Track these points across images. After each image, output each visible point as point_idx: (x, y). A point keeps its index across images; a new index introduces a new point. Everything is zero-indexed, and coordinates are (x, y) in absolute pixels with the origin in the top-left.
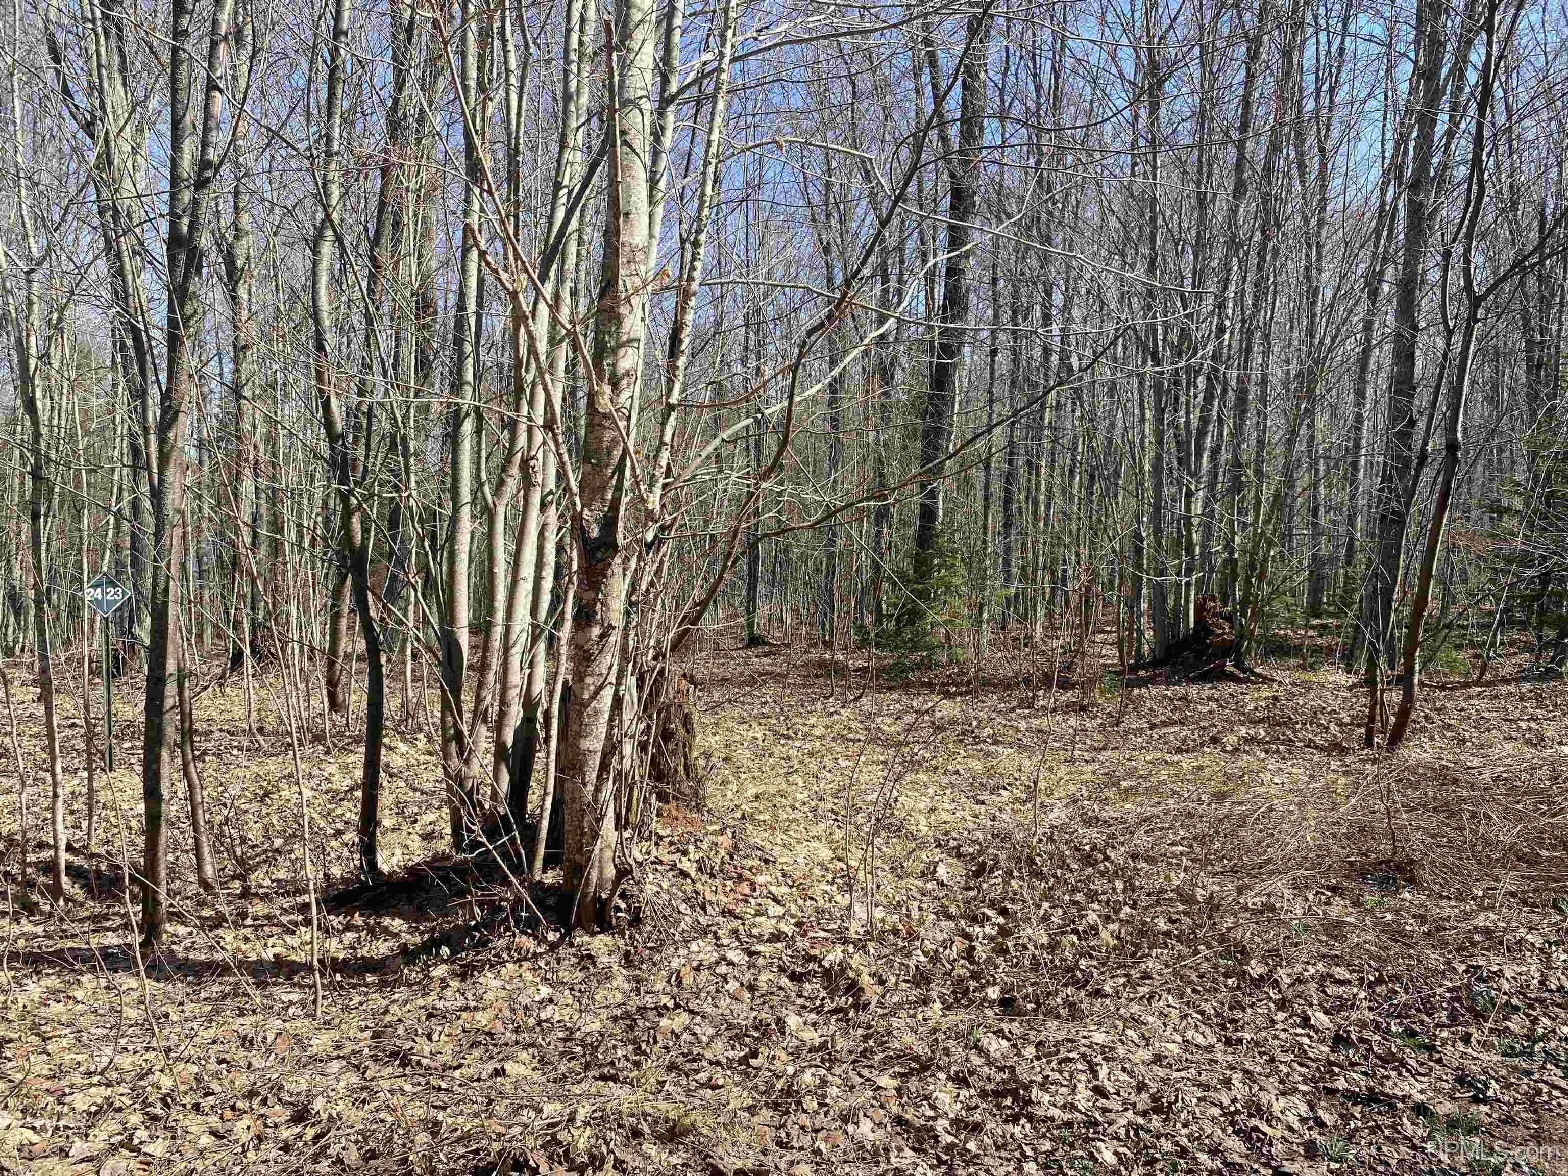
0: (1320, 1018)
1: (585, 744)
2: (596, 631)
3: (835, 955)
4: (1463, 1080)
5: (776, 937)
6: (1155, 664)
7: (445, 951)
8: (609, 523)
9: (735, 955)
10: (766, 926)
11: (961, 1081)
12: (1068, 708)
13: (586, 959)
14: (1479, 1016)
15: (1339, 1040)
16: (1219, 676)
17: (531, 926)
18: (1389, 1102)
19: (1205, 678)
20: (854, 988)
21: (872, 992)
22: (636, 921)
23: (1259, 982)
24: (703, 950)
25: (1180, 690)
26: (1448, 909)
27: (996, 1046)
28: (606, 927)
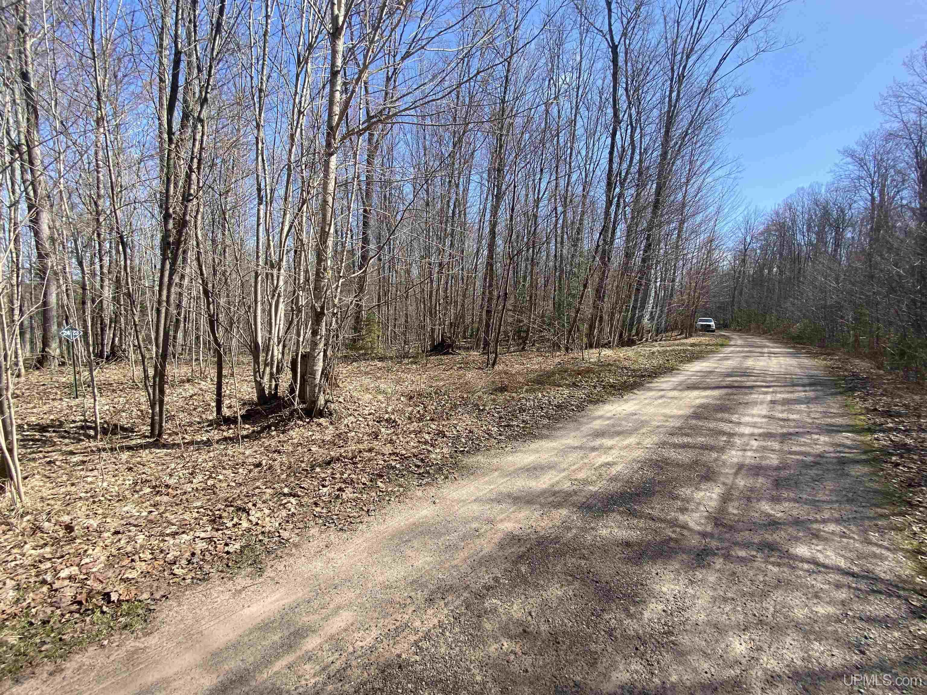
0: (496, 415)
1: (315, 368)
2: (319, 337)
3: (387, 416)
4: (523, 421)
5: (370, 414)
6: (431, 351)
7: (273, 428)
8: (322, 308)
9: (361, 419)
10: (367, 412)
11: (429, 433)
12: (412, 363)
13: (319, 425)
14: (524, 411)
15: (501, 418)
16: (447, 353)
17: (300, 418)
18: (512, 426)
19: (444, 354)
20: (394, 421)
21: (399, 422)
22: (331, 414)
23: (482, 410)
24: (352, 419)
25: (439, 357)
26: (514, 395)
27: (434, 427)
28: (322, 416)
